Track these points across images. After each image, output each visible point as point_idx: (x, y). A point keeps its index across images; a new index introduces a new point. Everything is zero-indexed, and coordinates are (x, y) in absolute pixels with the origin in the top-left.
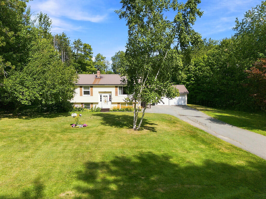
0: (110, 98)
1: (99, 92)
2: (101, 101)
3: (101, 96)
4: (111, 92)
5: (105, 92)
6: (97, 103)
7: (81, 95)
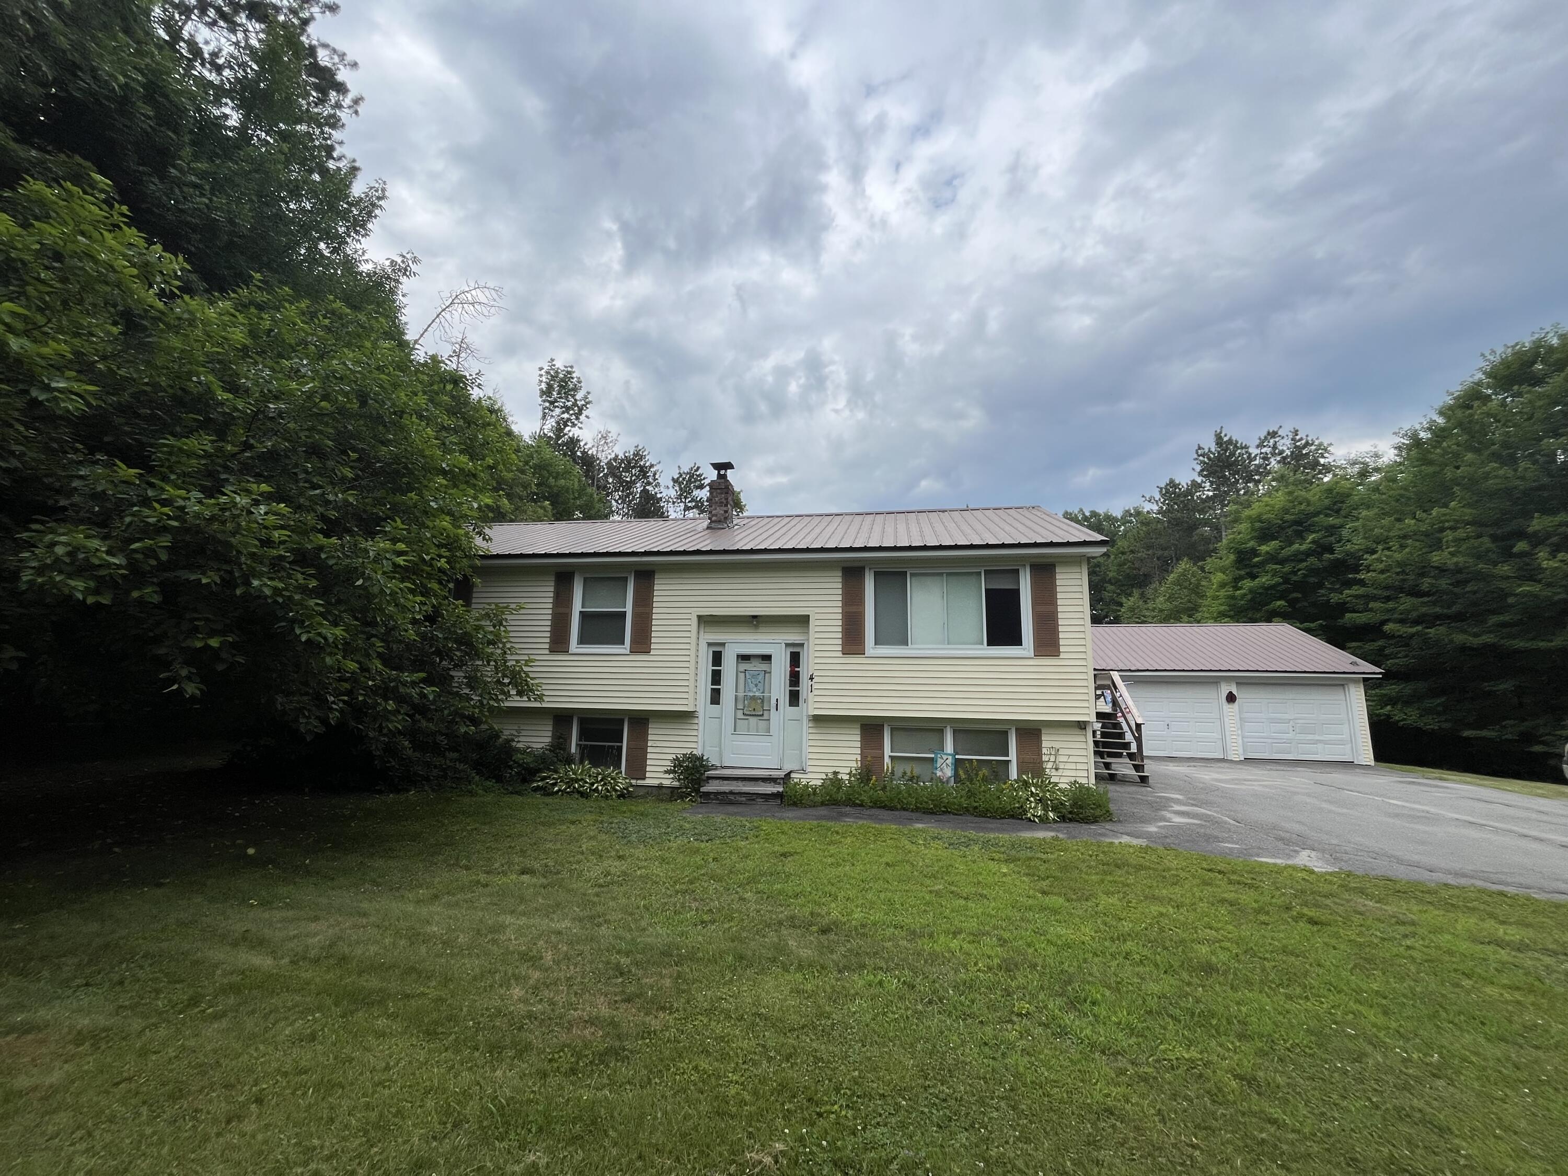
0: (795, 678)
1: (706, 621)
2: (715, 697)
4: (803, 621)
5: (755, 621)
6: (684, 717)
7: (558, 644)
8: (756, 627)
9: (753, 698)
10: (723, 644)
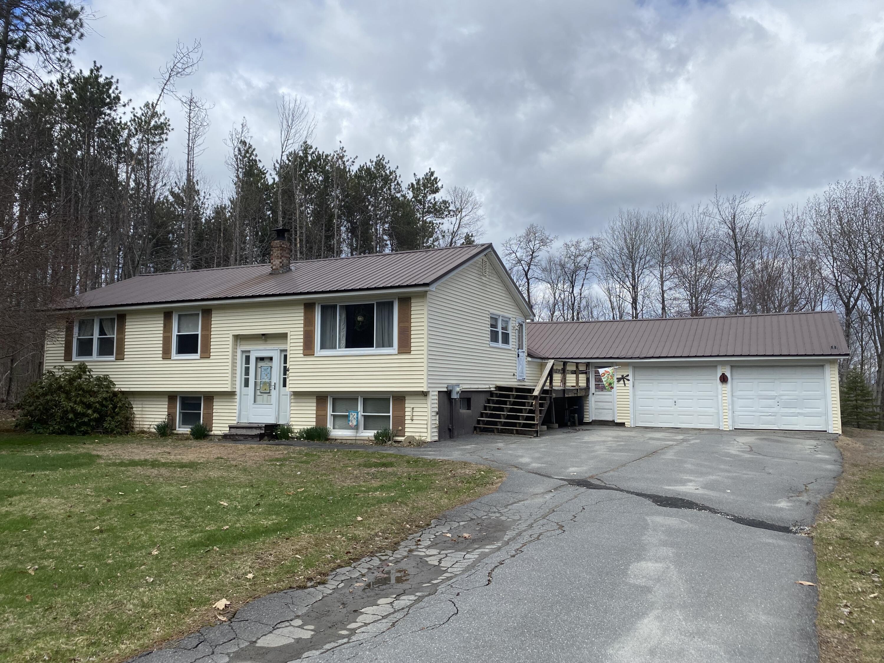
0: (285, 371)
1: (238, 338)
2: (247, 384)
3: (248, 359)
5: (265, 337)
6: (230, 395)
7: (166, 354)
8: (266, 340)
9: (265, 383)
10: (249, 351)
